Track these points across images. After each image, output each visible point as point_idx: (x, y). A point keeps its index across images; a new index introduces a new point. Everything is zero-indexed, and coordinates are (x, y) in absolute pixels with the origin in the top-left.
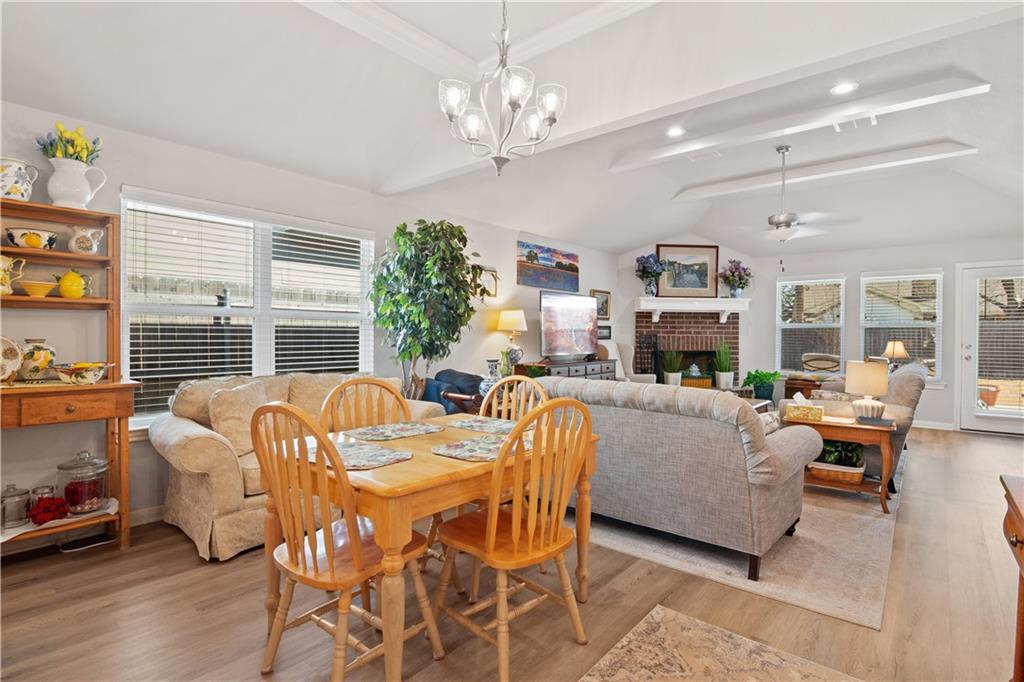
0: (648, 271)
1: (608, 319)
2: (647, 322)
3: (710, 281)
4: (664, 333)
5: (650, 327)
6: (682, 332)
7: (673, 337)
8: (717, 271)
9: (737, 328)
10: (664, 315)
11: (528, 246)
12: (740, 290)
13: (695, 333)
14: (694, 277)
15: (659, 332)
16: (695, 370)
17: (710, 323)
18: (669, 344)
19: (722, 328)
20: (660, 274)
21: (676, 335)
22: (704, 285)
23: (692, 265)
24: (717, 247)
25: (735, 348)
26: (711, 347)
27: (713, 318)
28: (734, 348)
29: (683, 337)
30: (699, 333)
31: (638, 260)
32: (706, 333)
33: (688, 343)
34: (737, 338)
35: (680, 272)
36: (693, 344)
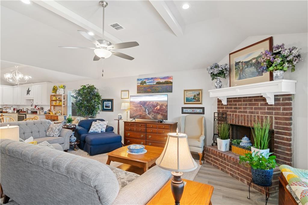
1: (201, 104)
2: (222, 105)
4: (230, 111)
5: (223, 108)
6: (240, 112)
7: (236, 115)
11: (141, 80)
13: (250, 112)
15: (228, 111)
16: (245, 141)
17: (261, 105)
18: (233, 119)
29: (242, 116)
30: (252, 113)
32: (257, 113)
35: (243, 68)
36: (248, 121)
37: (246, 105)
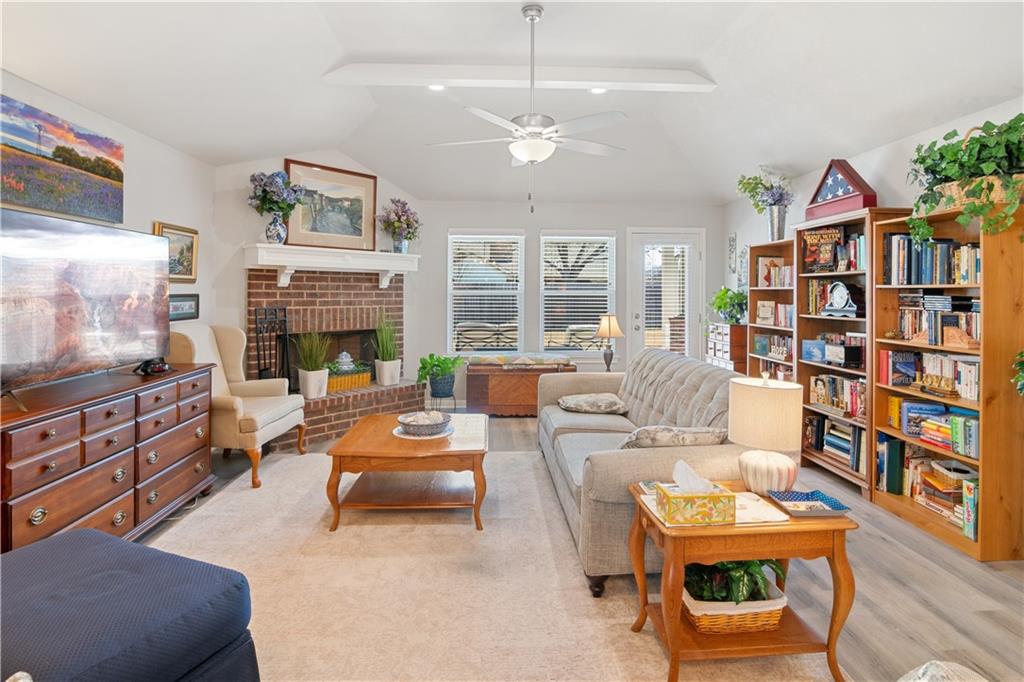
0: (270, 199)
1: (193, 281)
2: (268, 287)
3: (365, 225)
4: (297, 304)
5: (274, 295)
6: (326, 303)
7: (313, 311)
8: (375, 213)
9: (401, 295)
10: (299, 276)
12: (406, 243)
13: (346, 303)
14: (344, 218)
15: (289, 303)
16: (346, 361)
17: (366, 288)
18: (305, 322)
19: (382, 295)
20: (291, 207)
21: (317, 307)
22: (358, 231)
23: (341, 200)
24: (374, 178)
25: (399, 324)
26: (368, 325)
27: (370, 280)
28: (396, 324)
29: (328, 311)
30: (350, 303)
31: (253, 179)
32: (360, 303)
33: (335, 320)
34: (401, 309)
35: (322, 208)
36: (342, 320)
37: (338, 288)
